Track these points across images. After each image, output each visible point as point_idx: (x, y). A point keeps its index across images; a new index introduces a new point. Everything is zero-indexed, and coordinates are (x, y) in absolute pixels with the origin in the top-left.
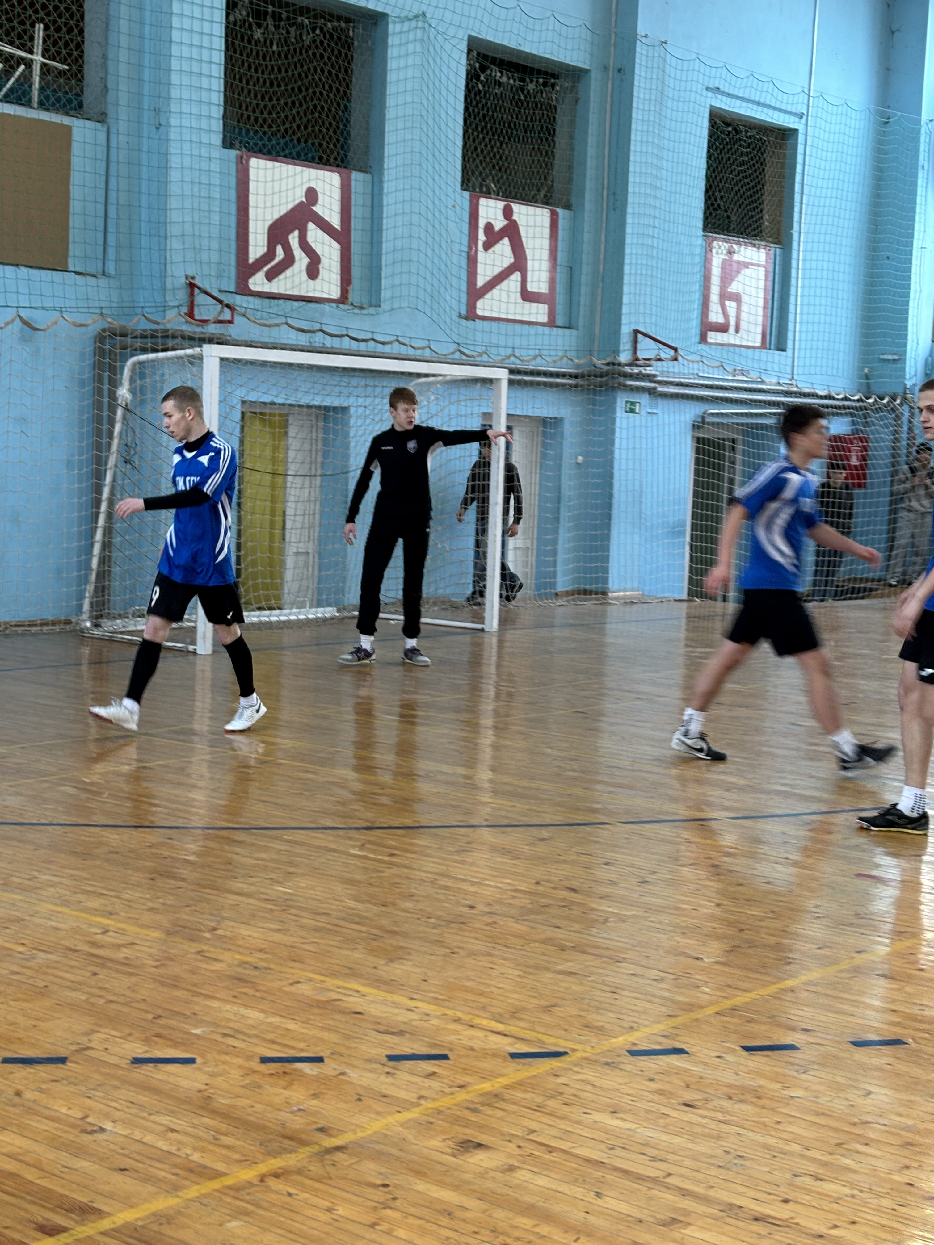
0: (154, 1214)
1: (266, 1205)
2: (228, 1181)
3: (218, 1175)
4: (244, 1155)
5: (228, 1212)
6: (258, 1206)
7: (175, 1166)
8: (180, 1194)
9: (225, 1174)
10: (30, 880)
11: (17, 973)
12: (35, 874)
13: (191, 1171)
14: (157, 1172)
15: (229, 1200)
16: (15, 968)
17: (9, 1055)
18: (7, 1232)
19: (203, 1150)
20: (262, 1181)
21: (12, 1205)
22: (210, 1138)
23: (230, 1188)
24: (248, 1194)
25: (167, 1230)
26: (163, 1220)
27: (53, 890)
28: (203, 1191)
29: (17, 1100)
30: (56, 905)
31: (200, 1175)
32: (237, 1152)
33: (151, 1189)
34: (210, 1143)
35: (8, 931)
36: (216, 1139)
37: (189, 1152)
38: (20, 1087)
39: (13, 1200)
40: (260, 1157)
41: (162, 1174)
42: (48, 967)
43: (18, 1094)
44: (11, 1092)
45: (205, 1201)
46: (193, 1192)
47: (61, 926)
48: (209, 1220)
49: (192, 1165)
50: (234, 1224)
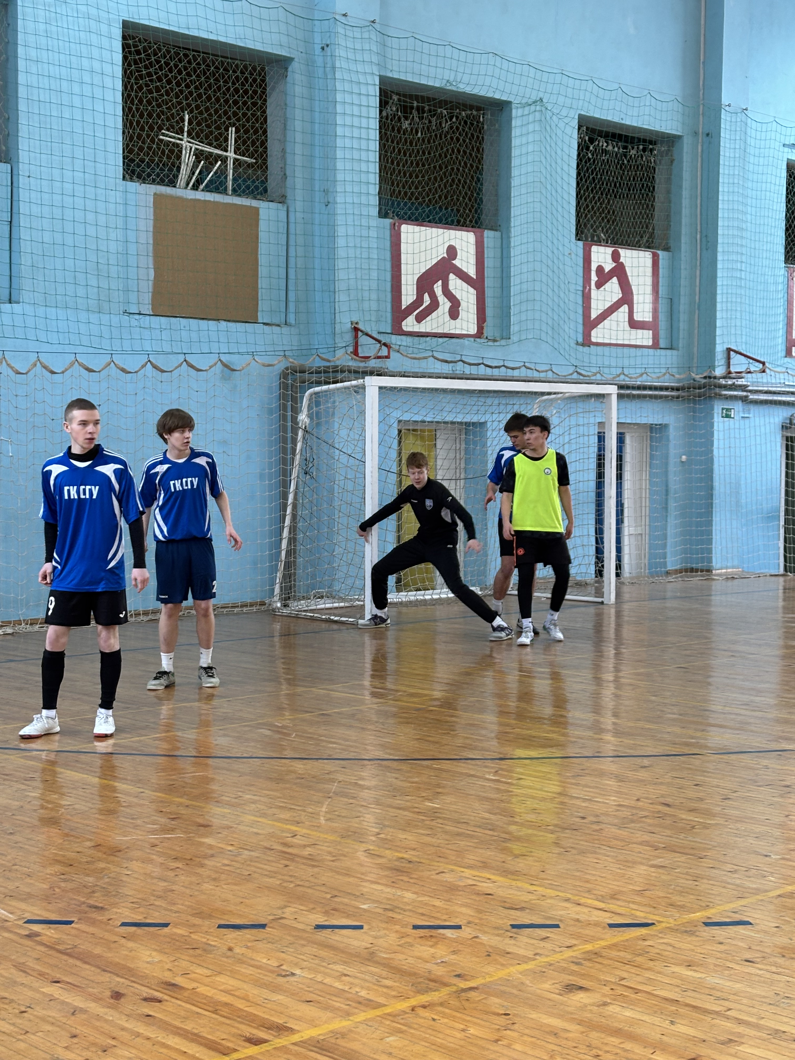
0: (332, 1032)
1: (416, 1026)
2: (388, 1010)
3: (379, 1006)
4: (399, 993)
5: (387, 1030)
6: (410, 1027)
7: (348, 999)
8: (351, 1018)
9: (385, 1005)
10: (236, 798)
11: (228, 865)
12: (240, 794)
13: (360, 1003)
14: (334, 1003)
15: (388, 1023)
16: (226, 862)
17: (223, 922)
18: (223, 1042)
19: (368, 989)
20: (413, 1010)
21: (228, 1025)
22: (374, 981)
23: (389, 1014)
24: (402, 1019)
25: (341, 1042)
26: (338, 1036)
27: (254, 805)
28: (369, 1017)
29: (229, 953)
30: (256, 816)
31: (367, 1006)
32: (394, 990)
33: (329, 1014)
34: (375, 984)
35: (220, 835)
36: (378, 981)
37: (358, 990)
38: (231, 945)
39: (228, 1021)
40: (412, 994)
41: (338, 1005)
42: (251, 861)
43: (230, 949)
44: (225, 949)
45: (370, 1023)
46: (362, 1017)
47: (259, 831)
48: (372, 1036)
49: (360, 999)
50: (392, 1038)
